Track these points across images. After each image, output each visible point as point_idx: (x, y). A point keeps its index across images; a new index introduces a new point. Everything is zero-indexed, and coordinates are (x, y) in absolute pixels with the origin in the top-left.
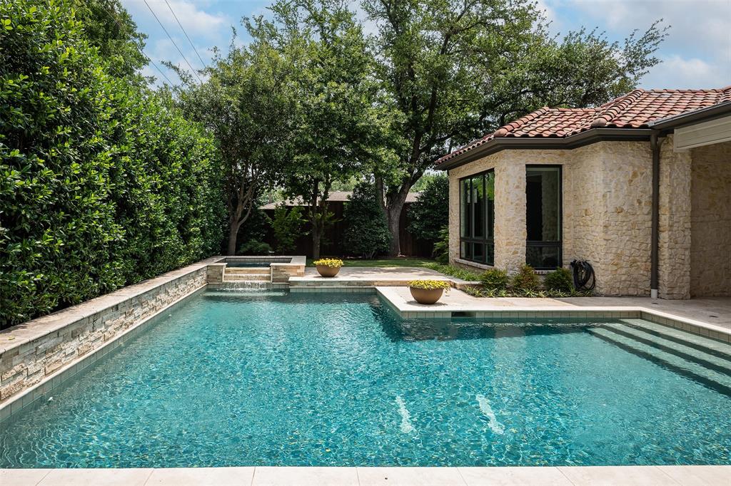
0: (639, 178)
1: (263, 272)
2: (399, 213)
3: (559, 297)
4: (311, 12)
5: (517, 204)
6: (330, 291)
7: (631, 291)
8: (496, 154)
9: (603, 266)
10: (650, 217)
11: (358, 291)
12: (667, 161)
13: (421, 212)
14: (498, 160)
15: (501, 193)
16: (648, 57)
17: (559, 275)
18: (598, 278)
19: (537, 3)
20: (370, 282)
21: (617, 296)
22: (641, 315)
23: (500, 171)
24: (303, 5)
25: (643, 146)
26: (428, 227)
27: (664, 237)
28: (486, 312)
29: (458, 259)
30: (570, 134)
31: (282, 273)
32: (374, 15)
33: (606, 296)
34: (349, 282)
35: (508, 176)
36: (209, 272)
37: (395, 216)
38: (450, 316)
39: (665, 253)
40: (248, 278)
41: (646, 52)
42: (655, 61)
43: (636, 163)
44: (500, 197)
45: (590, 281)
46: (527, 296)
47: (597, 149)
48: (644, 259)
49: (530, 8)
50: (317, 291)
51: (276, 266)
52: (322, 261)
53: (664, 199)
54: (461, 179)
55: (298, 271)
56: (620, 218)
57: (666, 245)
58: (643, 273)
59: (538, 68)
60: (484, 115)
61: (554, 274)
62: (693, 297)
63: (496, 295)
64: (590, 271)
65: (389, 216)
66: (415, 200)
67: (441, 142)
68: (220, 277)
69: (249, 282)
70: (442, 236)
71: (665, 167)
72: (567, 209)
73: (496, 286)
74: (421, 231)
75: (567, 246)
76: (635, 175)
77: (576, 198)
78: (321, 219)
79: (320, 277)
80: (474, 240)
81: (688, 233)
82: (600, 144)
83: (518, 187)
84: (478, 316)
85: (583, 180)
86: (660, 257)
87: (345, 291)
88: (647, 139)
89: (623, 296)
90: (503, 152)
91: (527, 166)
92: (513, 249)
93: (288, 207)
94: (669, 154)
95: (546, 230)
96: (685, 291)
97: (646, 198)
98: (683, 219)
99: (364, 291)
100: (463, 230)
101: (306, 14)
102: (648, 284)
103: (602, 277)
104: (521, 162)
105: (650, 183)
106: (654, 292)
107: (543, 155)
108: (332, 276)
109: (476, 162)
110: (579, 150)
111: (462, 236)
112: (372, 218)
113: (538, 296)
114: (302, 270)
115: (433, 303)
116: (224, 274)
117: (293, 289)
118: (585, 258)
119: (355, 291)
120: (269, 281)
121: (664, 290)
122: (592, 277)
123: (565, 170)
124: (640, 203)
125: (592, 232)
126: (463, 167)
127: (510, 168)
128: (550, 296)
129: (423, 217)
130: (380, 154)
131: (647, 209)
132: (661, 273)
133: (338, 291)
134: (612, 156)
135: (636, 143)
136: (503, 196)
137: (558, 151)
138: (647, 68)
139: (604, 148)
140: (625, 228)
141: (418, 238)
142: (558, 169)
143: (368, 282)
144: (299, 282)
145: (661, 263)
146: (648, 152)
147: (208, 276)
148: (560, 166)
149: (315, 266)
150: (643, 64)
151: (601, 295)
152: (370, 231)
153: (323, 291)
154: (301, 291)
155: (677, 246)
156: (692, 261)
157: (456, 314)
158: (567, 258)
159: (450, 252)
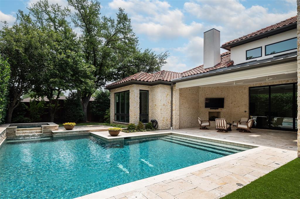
0: (168, 96)
1: (38, 130)
2: (87, 105)
3: (150, 131)
4: (49, 16)
5: (137, 102)
6: (71, 135)
7: (167, 128)
8: (131, 85)
9: (160, 121)
10: (170, 107)
11: (83, 134)
12: (175, 91)
13: (96, 105)
14: (131, 87)
15: (132, 98)
16: (164, 61)
17: (149, 124)
18: (159, 124)
19: (138, 37)
20: (88, 130)
21: (163, 129)
22: (171, 134)
23: (132, 91)
24: (45, 12)
25: (169, 87)
26: (99, 110)
27: (174, 112)
28: (134, 137)
29: (114, 121)
30: (151, 81)
31: (48, 130)
32: (77, 25)
33: (161, 130)
34: (80, 131)
35: (135, 93)
36: (8, 131)
37: (86, 106)
38: (124, 139)
39: (174, 117)
40: (30, 133)
41: (164, 59)
42: (166, 62)
43: (168, 91)
44: (132, 100)
45: (157, 126)
46: (142, 131)
47: (159, 86)
48: (169, 119)
49: (136, 38)
50: (66, 136)
51: (45, 127)
52: (66, 124)
53: (174, 102)
54: (115, 93)
55: (56, 128)
56: (164, 107)
57: (174, 115)
58: (169, 123)
59: (137, 59)
60: (119, 71)
61: (148, 124)
62: (179, 129)
63: (133, 132)
64: (157, 123)
65: (83, 106)
66: (93, 100)
67: (103, 79)
68: (14, 133)
69: (31, 134)
70: (107, 113)
71: (174, 93)
72: (150, 104)
73: (133, 129)
74: (96, 112)
75: (150, 115)
76: (167, 95)
77: (152, 101)
78: (55, 107)
79: (65, 130)
80: (121, 114)
81: (179, 111)
82: (160, 85)
83: (137, 97)
84: (132, 138)
85: (154, 95)
86: (173, 118)
87: (78, 135)
88: (170, 85)
89: (165, 129)
90: (133, 85)
91: (140, 90)
92: (136, 116)
93: (36, 101)
94: (175, 90)
95: (143, 111)
96: (178, 127)
97: (170, 102)
98: (178, 107)
99: (85, 134)
100: (116, 111)
101: (46, 17)
102: (170, 126)
103: (160, 124)
104: (138, 89)
105: (171, 97)
106: (171, 128)
107: (144, 87)
108: (71, 129)
109: (122, 87)
110: (153, 86)
111: (115, 113)
112: (77, 107)
113: (145, 131)
114: (57, 128)
115: (116, 135)
116: (16, 132)
117: (55, 136)
118: (155, 119)
119: (82, 134)
120: (41, 133)
121: (174, 127)
122: (157, 125)
123: (150, 92)
124: (168, 103)
125: (157, 111)
126: (117, 89)
127: (135, 90)
128: (147, 131)
129: (97, 106)
130: (87, 81)
131: (170, 105)
132: (173, 122)
133: (75, 135)
134: (162, 89)
135: (168, 86)
136: (133, 99)
137: (148, 86)
138: (164, 64)
139: (161, 86)
140: (165, 110)
141: (95, 114)
142: (147, 92)
143: (87, 130)
144: (58, 132)
145: (173, 120)
146: (170, 89)
147: (7, 133)
148: (148, 91)
149: (63, 126)
150: (163, 63)
151: (159, 130)
152: (77, 112)
153: (69, 135)
154: (59, 136)
155: (177, 115)
156: (180, 119)
157: (125, 138)
158: (150, 119)
159: (111, 119)
